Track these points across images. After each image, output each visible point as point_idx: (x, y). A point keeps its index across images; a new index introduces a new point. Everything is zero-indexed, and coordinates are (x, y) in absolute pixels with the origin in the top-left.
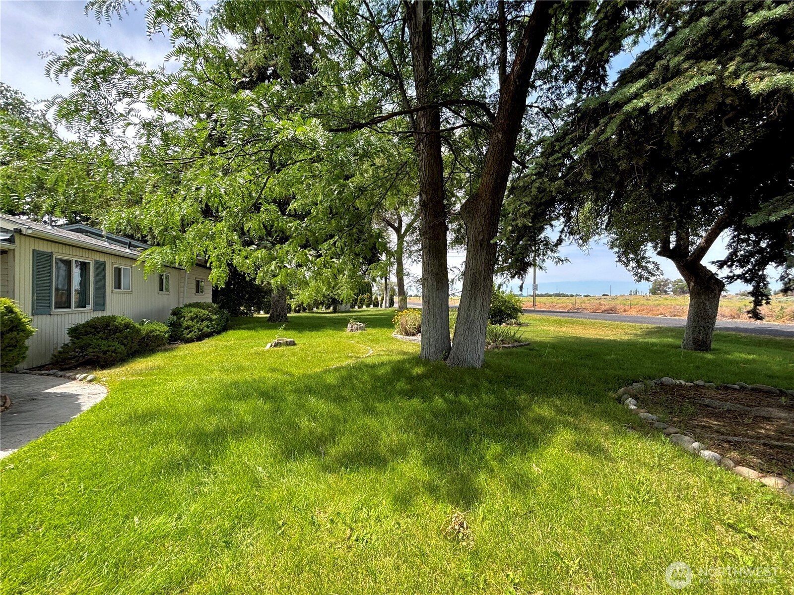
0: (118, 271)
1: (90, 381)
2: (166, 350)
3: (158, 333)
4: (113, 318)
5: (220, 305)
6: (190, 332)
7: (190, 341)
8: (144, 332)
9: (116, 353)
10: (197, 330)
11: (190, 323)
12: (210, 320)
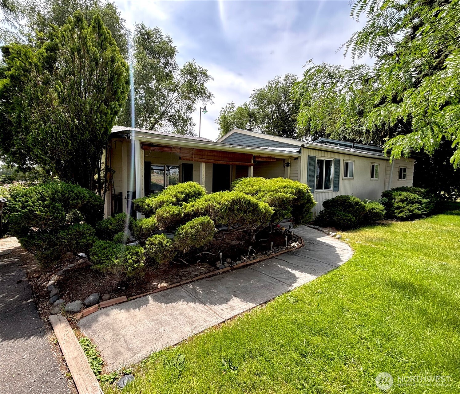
0: (347, 164)
1: (338, 238)
2: (383, 225)
3: (378, 211)
4: (348, 197)
5: (428, 189)
6: (401, 212)
7: (402, 219)
8: (367, 209)
9: (351, 222)
10: (408, 211)
11: (401, 204)
12: (420, 203)
